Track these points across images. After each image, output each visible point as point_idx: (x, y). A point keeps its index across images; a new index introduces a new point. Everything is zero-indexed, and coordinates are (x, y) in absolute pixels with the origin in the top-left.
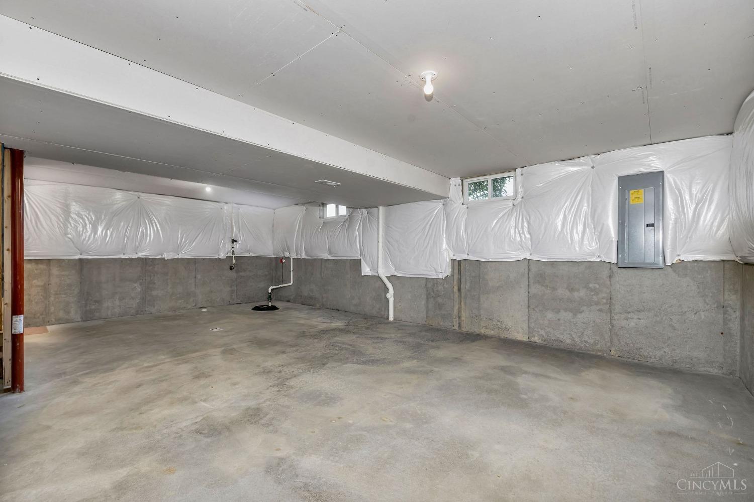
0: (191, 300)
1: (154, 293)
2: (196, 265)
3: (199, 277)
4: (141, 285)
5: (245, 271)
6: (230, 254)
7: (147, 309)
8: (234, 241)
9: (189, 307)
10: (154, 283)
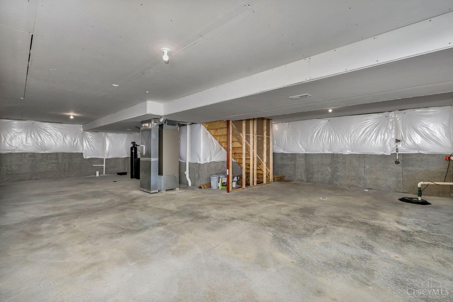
0: (362, 182)
1: (338, 174)
2: (365, 159)
3: (367, 167)
4: (331, 168)
5: (412, 166)
6: (395, 152)
7: (334, 182)
8: (397, 141)
9: (360, 186)
10: (338, 168)
